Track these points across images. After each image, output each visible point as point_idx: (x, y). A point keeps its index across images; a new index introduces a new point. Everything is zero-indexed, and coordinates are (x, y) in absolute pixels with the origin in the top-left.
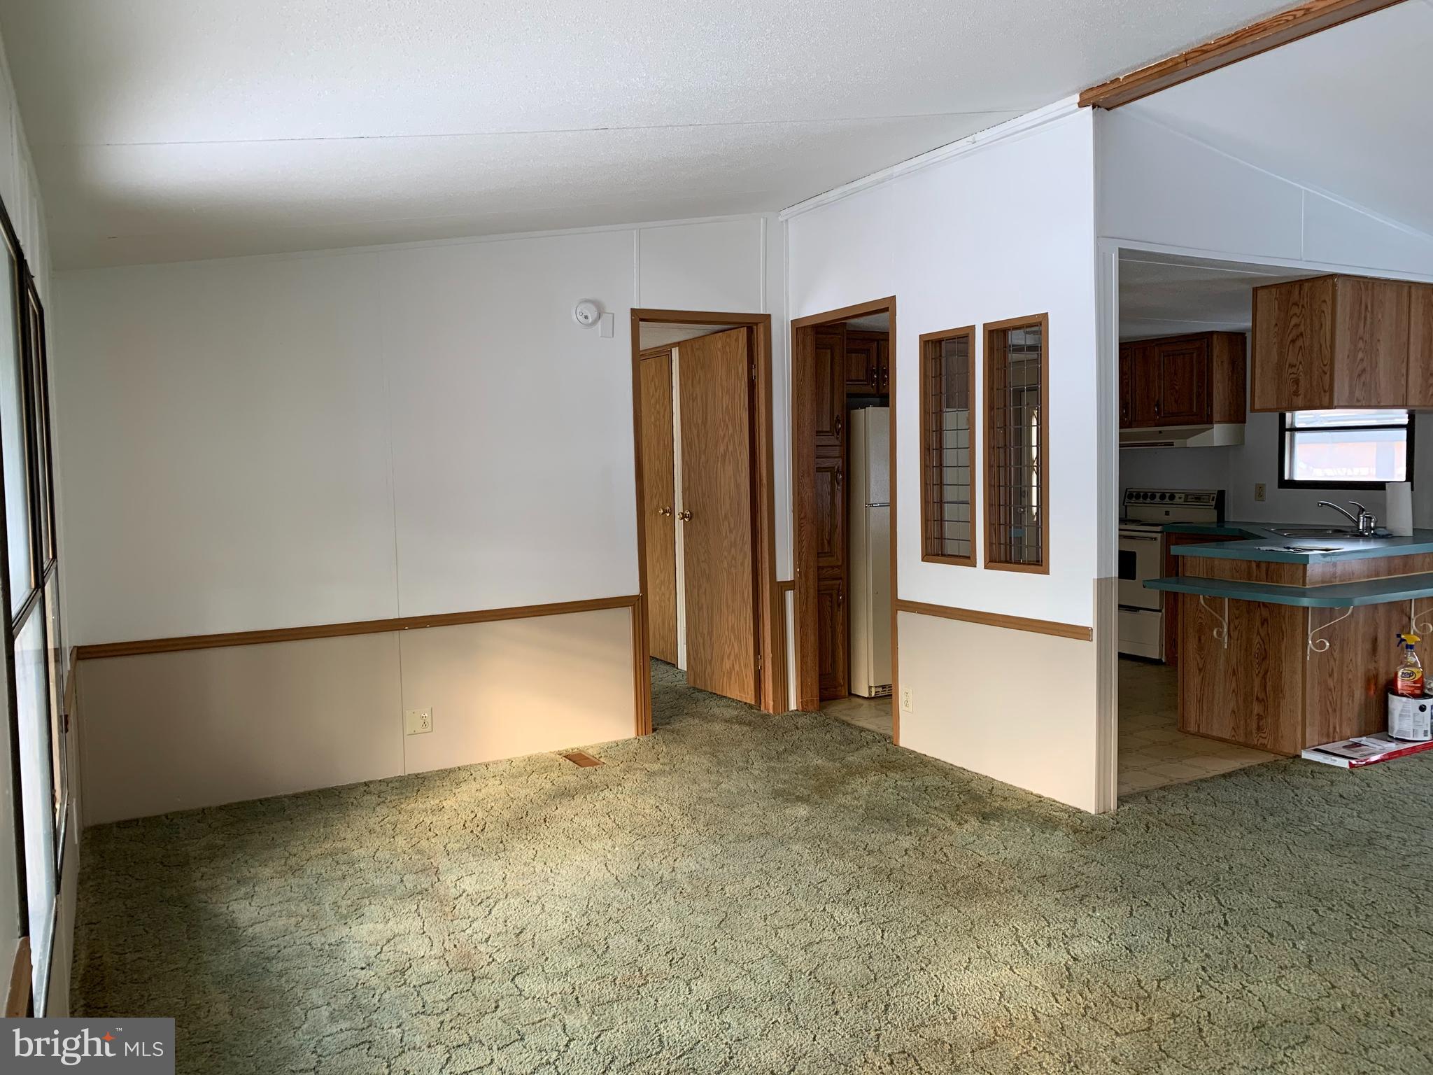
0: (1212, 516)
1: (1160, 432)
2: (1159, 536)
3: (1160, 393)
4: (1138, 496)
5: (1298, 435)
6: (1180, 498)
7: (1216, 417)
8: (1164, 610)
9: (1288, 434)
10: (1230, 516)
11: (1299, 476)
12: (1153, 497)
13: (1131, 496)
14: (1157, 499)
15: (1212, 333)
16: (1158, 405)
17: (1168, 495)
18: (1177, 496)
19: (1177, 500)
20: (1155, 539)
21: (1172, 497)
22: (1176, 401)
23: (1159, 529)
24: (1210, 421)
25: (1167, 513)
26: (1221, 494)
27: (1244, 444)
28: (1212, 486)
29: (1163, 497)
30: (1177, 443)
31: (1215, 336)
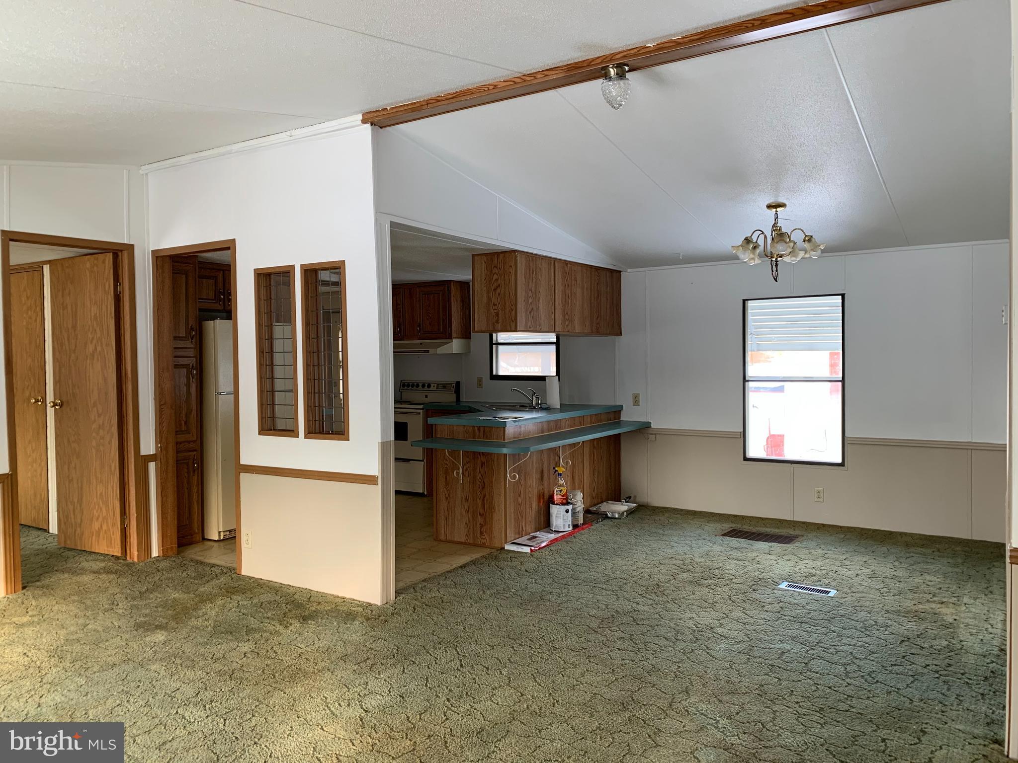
0: (452, 398)
1: (421, 344)
2: (421, 411)
3: (420, 318)
4: (408, 386)
5: (500, 348)
6: (434, 386)
7: (454, 335)
8: (425, 461)
9: (494, 346)
10: (463, 398)
11: (501, 373)
12: (418, 386)
13: (404, 385)
14: (420, 387)
15: (450, 281)
16: (419, 326)
17: (426, 385)
18: (432, 385)
19: (432, 388)
20: (419, 413)
21: (429, 386)
22: (430, 324)
23: (421, 407)
24: (450, 337)
25: (426, 396)
26: (458, 383)
27: (470, 352)
28: (452, 379)
29: (423, 386)
30: (432, 351)
31: (452, 283)
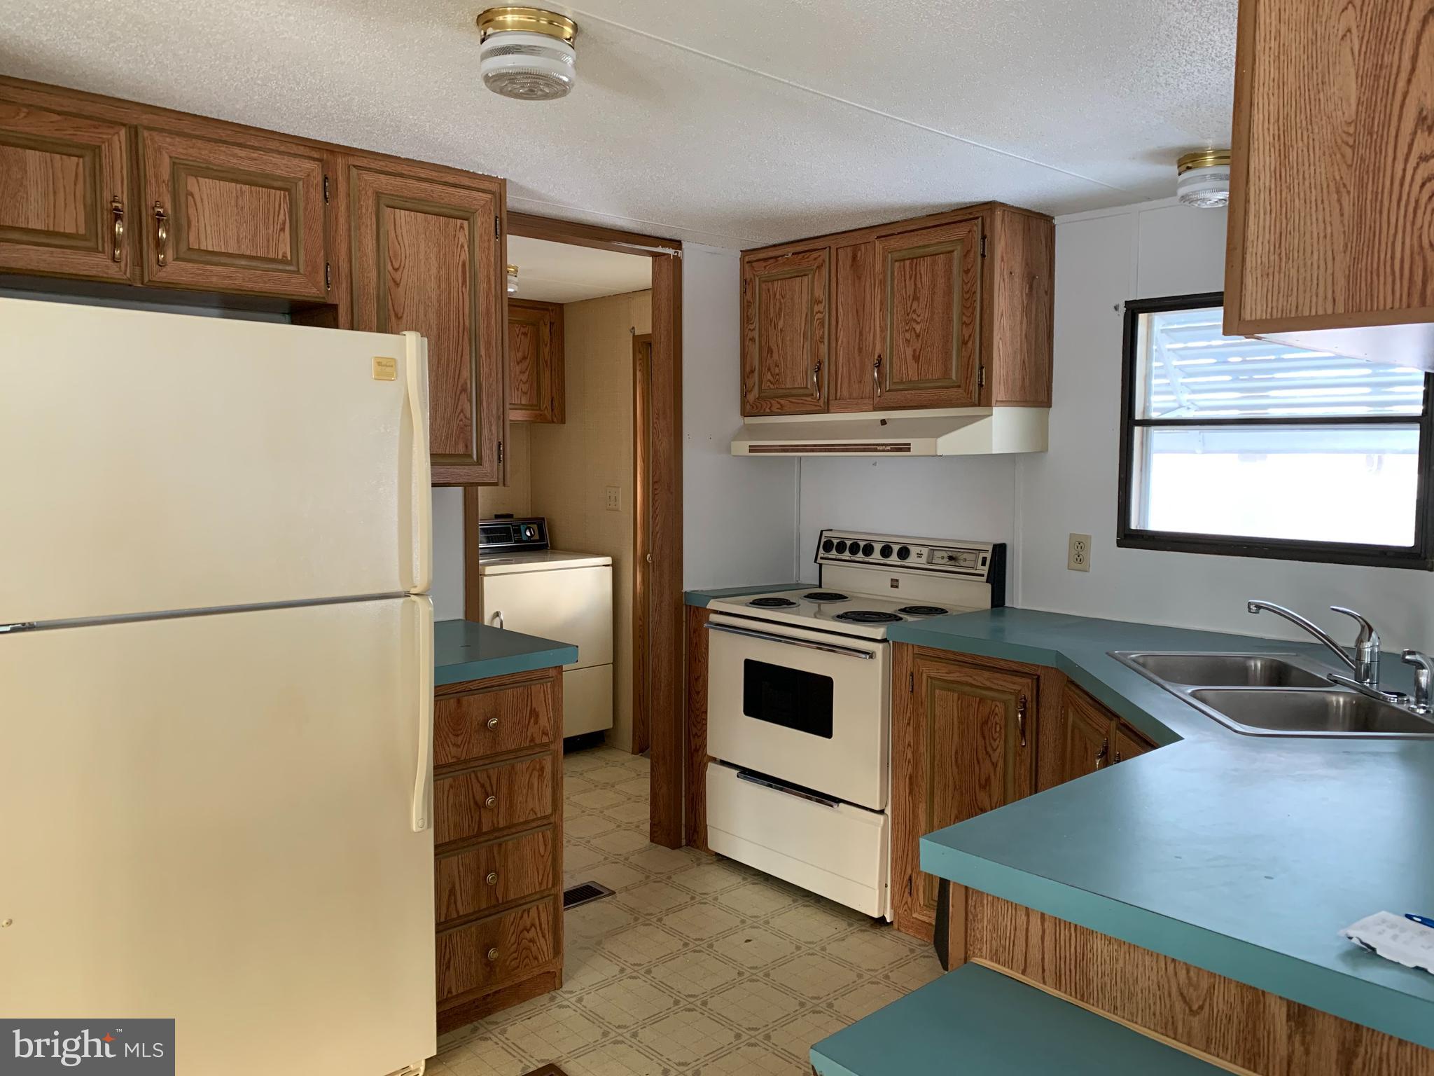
0: (980, 595)
1: (883, 422)
2: (878, 648)
3: (883, 339)
4: (841, 547)
5: (1156, 433)
6: (920, 555)
7: (998, 391)
8: (888, 811)
9: (1137, 430)
10: (1017, 597)
11: (1157, 523)
12: (868, 550)
13: (828, 546)
14: (876, 556)
15: (990, 206)
16: (879, 365)
17: (896, 548)
18: (914, 551)
19: (912, 560)
20: (871, 655)
21: (904, 553)
22: (916, 358)
23: (878, 632)
24: (981, 398)
25: (895, 584)
26: (1000, 551)
27: (1047, 450)
28: (985, 536)
29: (886, 552)
30: (918, 445)
31: (998, 213)
